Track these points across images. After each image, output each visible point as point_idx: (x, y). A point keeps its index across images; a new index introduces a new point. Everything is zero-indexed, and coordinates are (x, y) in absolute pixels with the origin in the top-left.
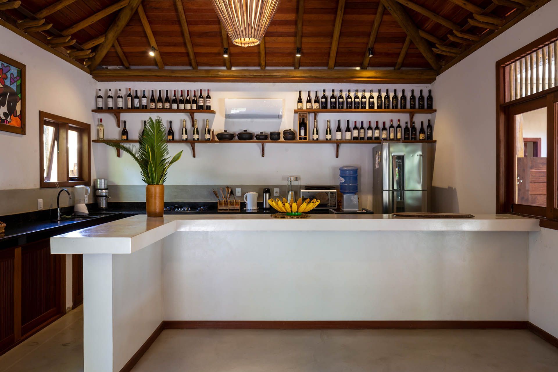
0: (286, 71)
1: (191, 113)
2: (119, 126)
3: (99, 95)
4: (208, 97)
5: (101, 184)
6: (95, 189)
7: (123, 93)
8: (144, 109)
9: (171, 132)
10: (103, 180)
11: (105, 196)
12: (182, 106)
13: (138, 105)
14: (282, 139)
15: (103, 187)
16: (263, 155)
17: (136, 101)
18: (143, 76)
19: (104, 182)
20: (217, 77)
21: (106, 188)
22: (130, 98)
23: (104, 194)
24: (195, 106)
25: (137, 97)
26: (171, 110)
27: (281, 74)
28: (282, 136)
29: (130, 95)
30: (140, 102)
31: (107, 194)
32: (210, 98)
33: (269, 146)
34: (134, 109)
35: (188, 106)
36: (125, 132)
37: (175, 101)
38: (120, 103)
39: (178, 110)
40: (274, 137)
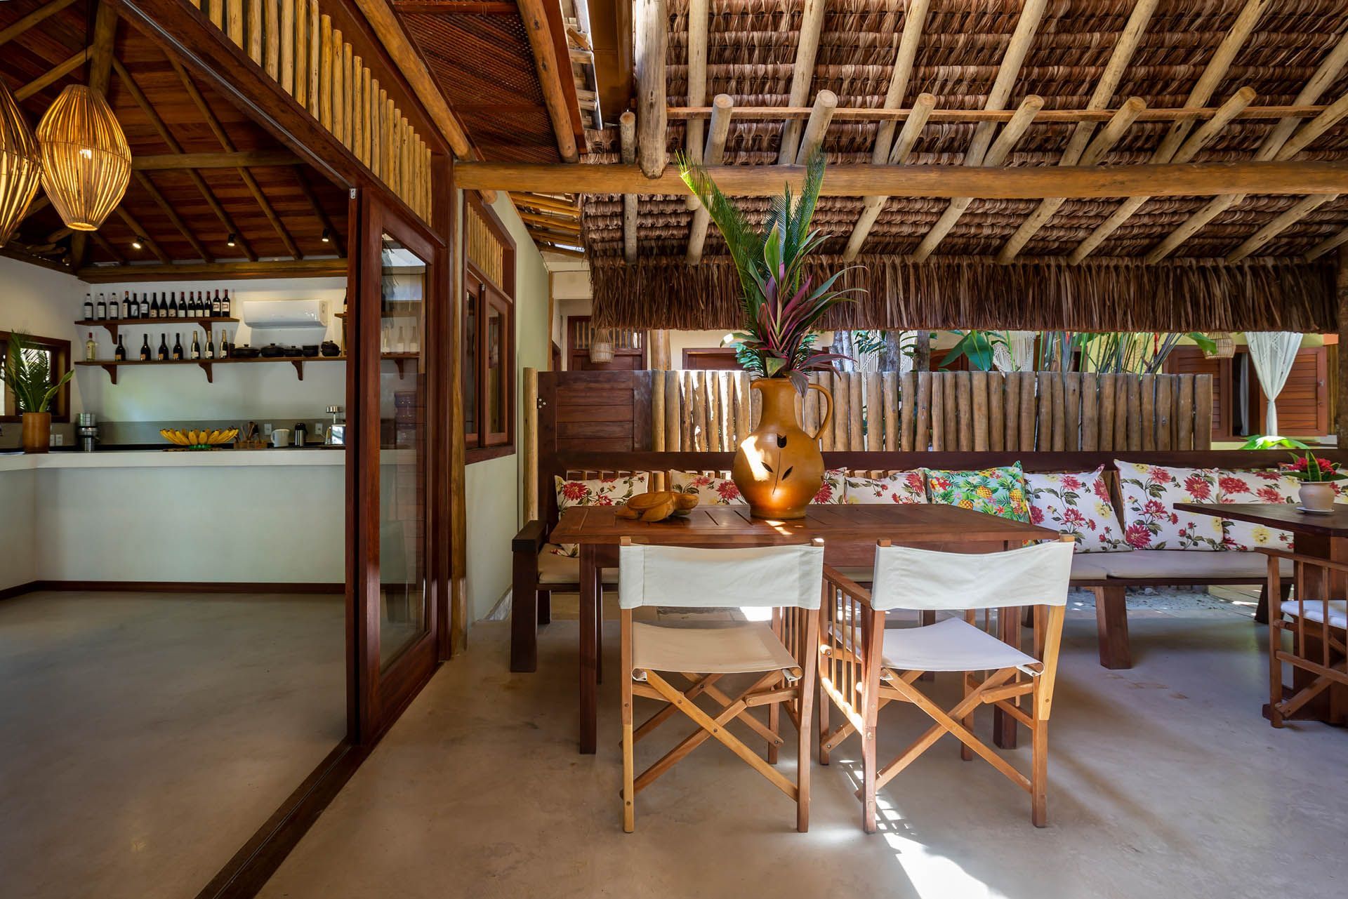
0: (325, 261)
1: (206, 323)
2: (115, 342)
3: (88, 301)
4: (226, 299)
5: (85, 420)
6: (78, 426)
7: (120, 298)
8: (145, 318)
9: (179, 349)
10: (88, 415)
11: (92, 437)
12: (191, 313)
13: (136, 314)
14: (321, 355)
15: (88, 424)
16: (301, 378)
17: (134, 307)
18: (141, 274)
19: (91, 417)
20: (235, 272)
21: (93, 424)
22: (126, 304)
23: (90, 434)
24: (207, 313)
25: (135, 302)
26: (176, 319)
27: (317, 266)
28: (320, 349)
29: (127, 300)
30: (138, 309)
31: (94, 435)
32: (228, 301)
33: (308, 366)
34: (131, 319)
35: (200, 313)
36: (121, 351)
37: (183, 307)
38: (113, 312)
39: (187, 319)
40: (310, 352)
